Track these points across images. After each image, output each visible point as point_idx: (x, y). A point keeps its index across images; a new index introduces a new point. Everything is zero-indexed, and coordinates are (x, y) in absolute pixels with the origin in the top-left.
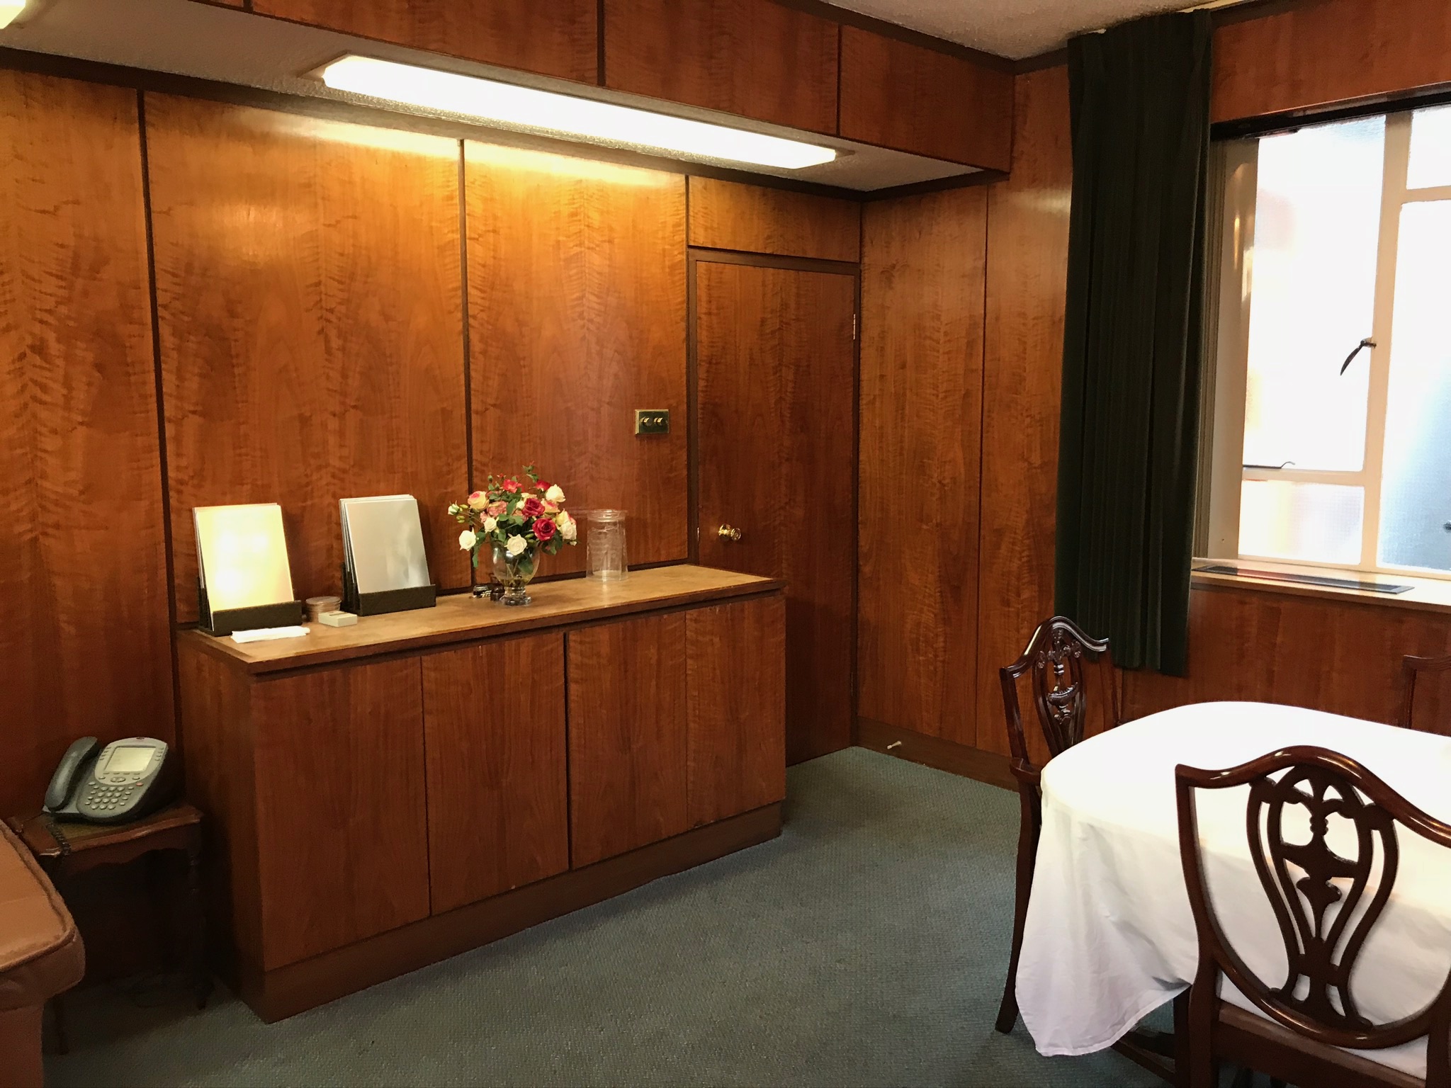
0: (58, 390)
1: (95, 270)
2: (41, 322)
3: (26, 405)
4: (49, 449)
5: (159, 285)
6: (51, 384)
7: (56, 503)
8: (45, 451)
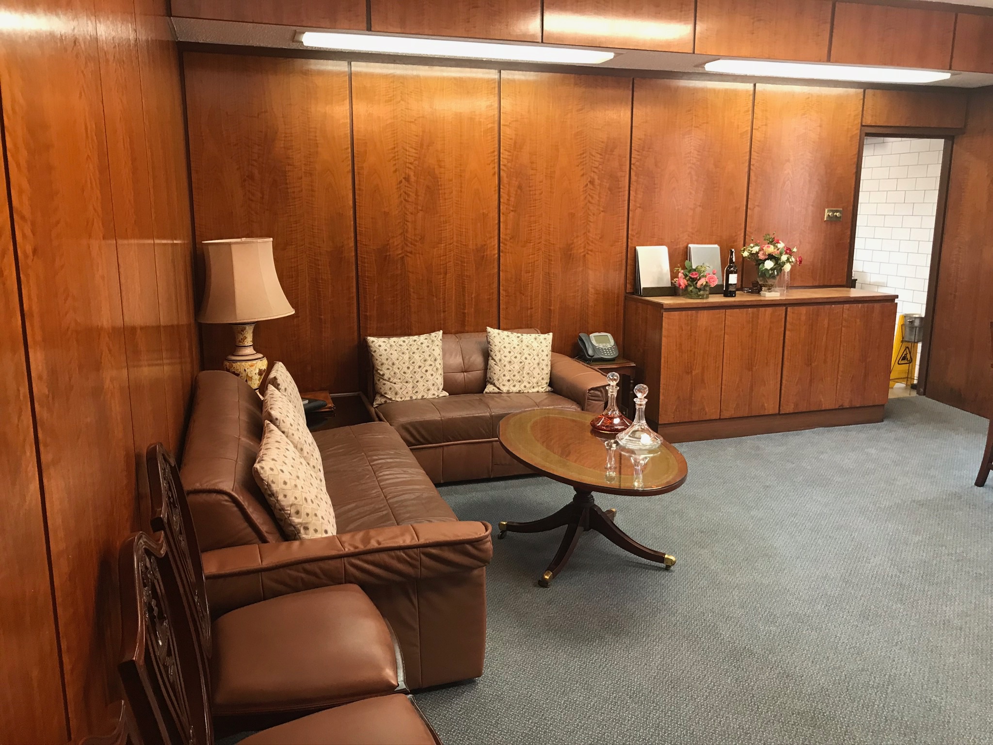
0: (596, 197)
1: (612, 151)
2: (594, 172)
3: (586, 204)
4: (592, 221)
5: (633, 156)
6: (594, 196)
7: (592, 242)
8: (590, 222)
